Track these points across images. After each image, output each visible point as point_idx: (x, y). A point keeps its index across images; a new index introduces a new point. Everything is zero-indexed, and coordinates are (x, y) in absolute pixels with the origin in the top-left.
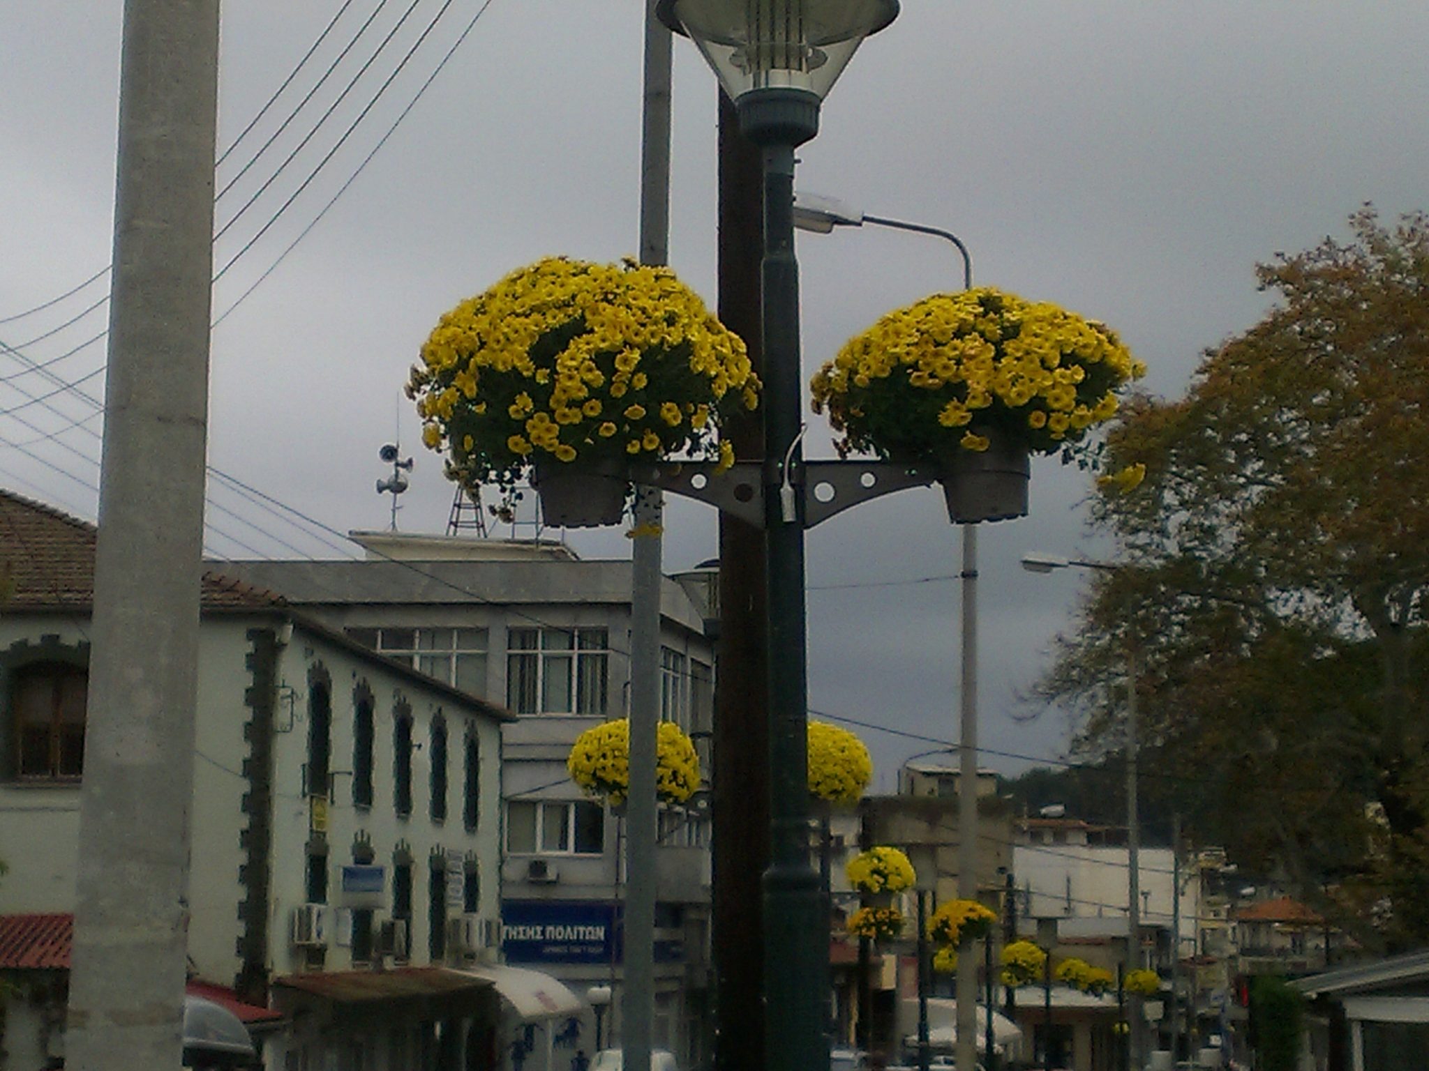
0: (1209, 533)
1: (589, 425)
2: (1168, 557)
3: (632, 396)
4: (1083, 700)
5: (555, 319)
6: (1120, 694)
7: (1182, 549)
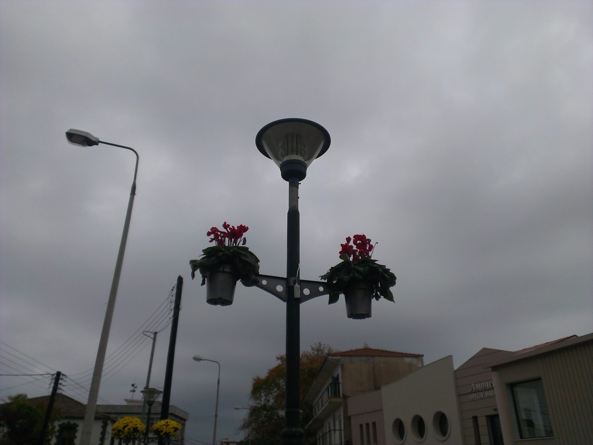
0: (268, 401)
1: (127, 435)
2: (262, 405)
3: (132, 432)
4: (247, 431)
5: (125, 425)
6: (253, 429)
7: (264, 403)
